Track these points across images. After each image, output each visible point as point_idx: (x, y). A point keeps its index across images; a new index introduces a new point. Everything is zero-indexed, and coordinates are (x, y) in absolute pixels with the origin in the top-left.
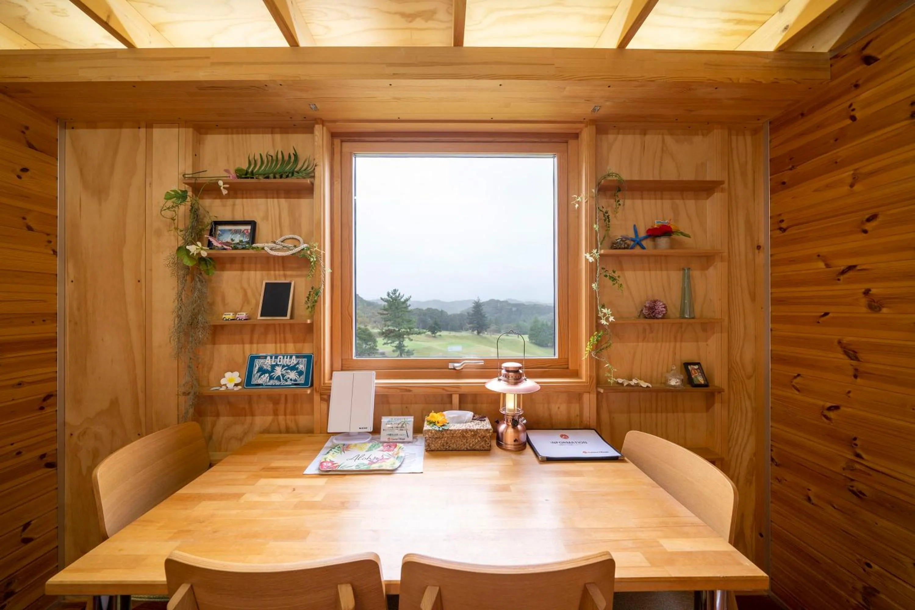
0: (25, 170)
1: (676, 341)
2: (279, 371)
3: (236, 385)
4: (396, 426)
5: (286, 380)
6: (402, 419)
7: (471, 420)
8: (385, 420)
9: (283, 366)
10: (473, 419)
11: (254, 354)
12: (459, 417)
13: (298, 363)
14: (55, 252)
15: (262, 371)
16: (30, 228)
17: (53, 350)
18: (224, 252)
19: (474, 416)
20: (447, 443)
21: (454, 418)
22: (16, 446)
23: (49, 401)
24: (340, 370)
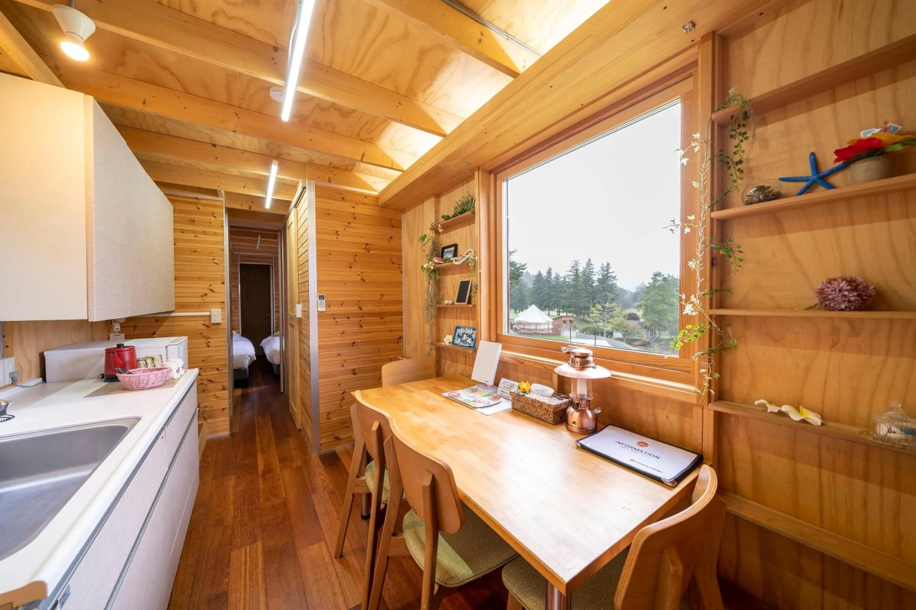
0: (391, 238)
1: (888, 353)
2: (465, 337)
3: (449, 343)
4: (507, 386)
5: (466, 343)
6: (513, 382)
7: (551, 396)
8: (503, 380)
9: (467, 334)
10: (552, 396)
11: (458, 325)
12: (543, 391)
13: (473, 334)
14: (402, 272)
15: (459, 336)
16: (393, 263)
17: (401, 317)
18: (441, 265)
19: (554, 394)
20: (524, 407)
21: (539, 390)
22: (391, 356)
23: (400, 340)
24: (494, 341)
